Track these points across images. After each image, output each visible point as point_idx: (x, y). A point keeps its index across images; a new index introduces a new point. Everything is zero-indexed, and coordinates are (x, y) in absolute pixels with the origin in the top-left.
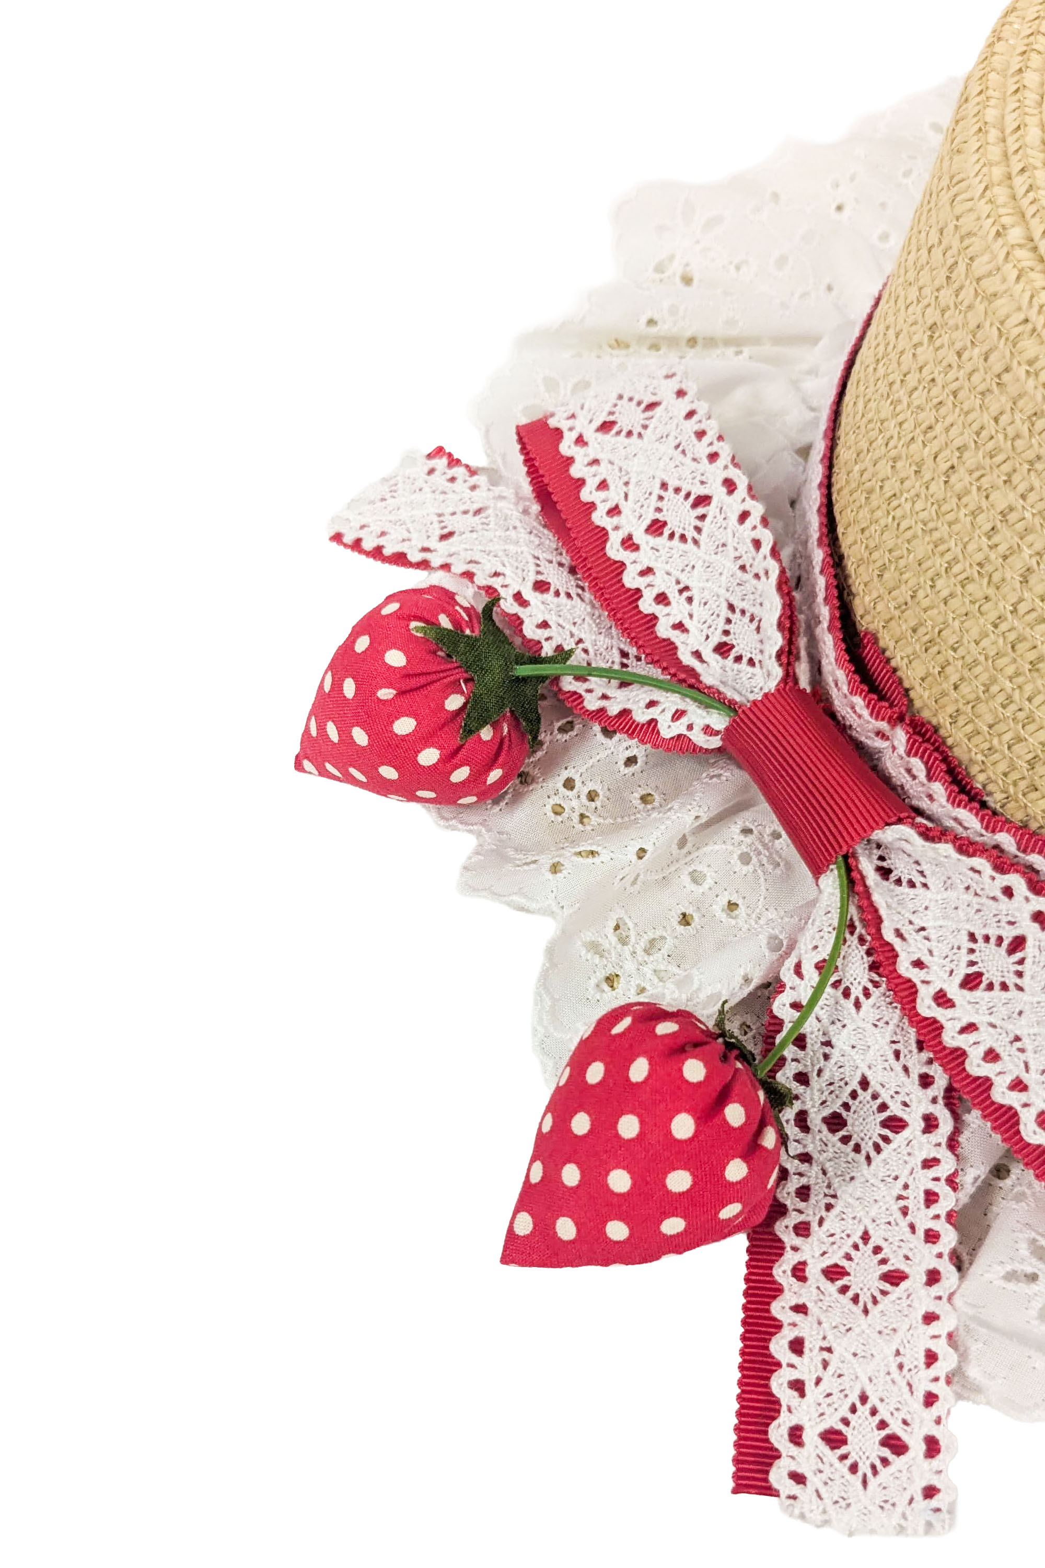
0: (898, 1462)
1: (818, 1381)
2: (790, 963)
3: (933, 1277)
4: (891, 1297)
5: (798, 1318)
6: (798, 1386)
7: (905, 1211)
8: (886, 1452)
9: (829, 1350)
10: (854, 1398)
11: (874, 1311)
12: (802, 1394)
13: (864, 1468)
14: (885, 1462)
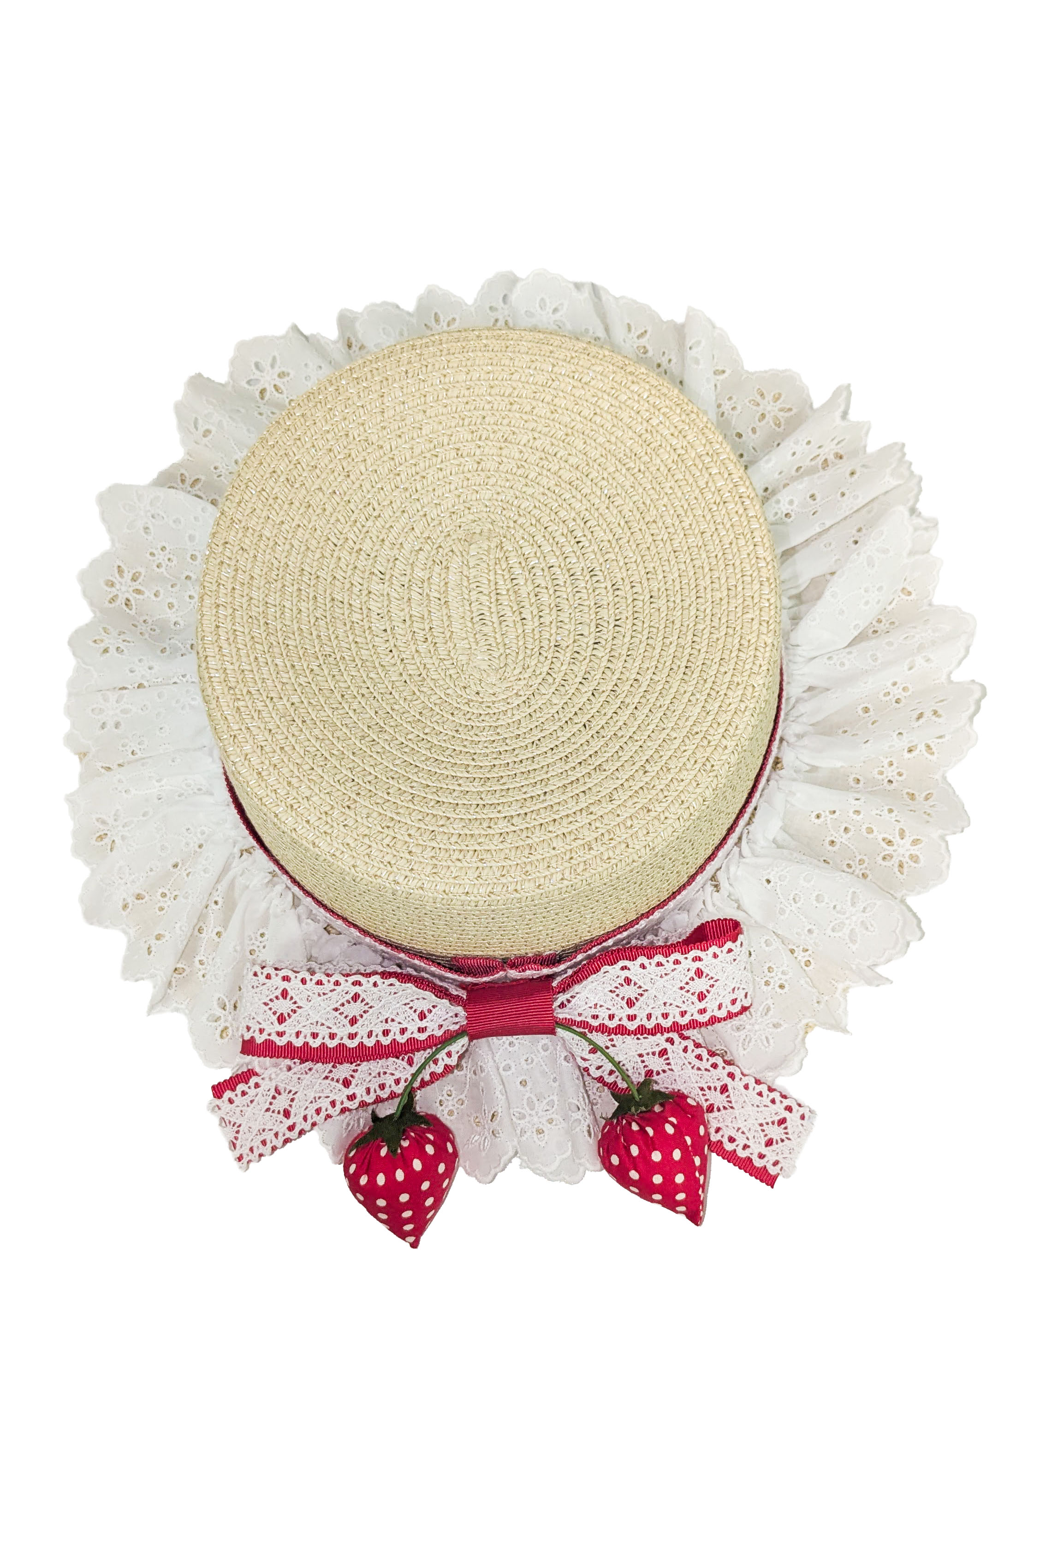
0: (788, 1124)
1: (748, 1139)
2: (579, 1060)
3: (731, 1075)
4: (731, 1095)
5: (721, 1133)
6: (746, 1147)
7: (699, 1069)
8: (783, 1126)
9: (739, 1129)
10: (759, 1128)
11: (734, 1105)
12: (749, 1147)
13: (784, 1137)
14: (786, 1128)
